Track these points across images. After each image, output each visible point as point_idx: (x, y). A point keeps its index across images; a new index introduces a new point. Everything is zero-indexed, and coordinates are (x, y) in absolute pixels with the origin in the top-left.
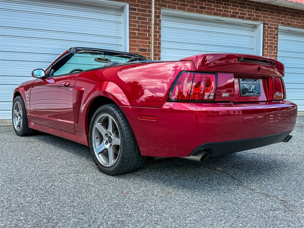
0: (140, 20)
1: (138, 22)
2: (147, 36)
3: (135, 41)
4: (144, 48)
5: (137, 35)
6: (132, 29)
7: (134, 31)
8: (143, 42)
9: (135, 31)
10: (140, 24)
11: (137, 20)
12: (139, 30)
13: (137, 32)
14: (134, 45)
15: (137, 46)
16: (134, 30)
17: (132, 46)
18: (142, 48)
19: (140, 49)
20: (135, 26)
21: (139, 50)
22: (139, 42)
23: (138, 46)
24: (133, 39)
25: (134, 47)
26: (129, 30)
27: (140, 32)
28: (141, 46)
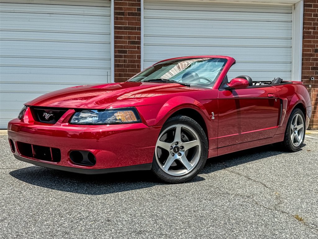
0: (317, 17)
1: (313, 20)
3: (310, 42)
5: (312, 35)
6: (307, 28)
7: (309, 30)
9: (310, 30)
10: (316, 22)
11: (312, 17)
12: (314, 28)
13: (312, 31)
14: (308, 46)
15: (311, 46)
16: (309, 28)
17: (306, 47)
19: (315, 49)
20: (310, 24)
21: (314, 51)
22: (314, 42)
23: (313, 47)
24: (307, 39)
25: (308, 48)
26: (303, 30)
27: (316, 31)
28: (316, 47)
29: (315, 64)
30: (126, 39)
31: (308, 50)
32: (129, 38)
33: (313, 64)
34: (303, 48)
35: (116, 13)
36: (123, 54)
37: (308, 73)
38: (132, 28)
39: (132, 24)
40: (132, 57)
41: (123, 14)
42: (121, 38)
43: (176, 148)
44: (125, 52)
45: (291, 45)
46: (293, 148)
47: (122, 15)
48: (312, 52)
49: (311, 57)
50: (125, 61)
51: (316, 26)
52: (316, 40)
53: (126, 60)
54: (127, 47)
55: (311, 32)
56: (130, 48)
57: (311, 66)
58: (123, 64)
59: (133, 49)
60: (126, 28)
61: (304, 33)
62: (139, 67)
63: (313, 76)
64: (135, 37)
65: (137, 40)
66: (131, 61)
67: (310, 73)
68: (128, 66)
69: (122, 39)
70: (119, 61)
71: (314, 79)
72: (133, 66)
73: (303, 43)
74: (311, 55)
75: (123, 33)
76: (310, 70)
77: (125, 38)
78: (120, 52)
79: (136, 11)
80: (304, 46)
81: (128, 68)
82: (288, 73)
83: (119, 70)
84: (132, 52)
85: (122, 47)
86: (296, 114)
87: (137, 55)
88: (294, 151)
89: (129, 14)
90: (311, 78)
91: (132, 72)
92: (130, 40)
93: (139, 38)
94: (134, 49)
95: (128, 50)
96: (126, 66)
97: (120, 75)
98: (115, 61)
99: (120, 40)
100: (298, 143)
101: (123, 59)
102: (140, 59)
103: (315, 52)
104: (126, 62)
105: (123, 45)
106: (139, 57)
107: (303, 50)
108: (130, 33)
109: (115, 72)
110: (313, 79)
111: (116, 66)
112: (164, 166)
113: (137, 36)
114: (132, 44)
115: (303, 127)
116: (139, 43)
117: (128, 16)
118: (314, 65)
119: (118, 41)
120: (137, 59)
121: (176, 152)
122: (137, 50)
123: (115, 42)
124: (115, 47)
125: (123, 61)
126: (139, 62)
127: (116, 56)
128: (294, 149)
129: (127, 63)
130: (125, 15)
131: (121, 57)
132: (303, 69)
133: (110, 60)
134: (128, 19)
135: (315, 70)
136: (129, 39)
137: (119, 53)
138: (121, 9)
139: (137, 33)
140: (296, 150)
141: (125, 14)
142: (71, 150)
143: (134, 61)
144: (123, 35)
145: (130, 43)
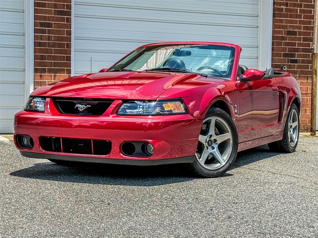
2: (298, 13)
3: (281, 21)
4: (293, 30)
5: (284, 12)
6: (278, 4)
7: (280, 6)
8: (292, 22)
9: (282, 7)
12: (287, 5)
13: (284, 7)
14: (280, 27)
15: (284, 27)
16: (280, 4)
17: (277, 29)
18: (291, 30)
19: (288, 31)
21: (287, 33)
22: (287, 21)
23: (285, 28)
24: (278, 17)
25: (280, 29)
26: (274, 6)
27: (289, 8)
28: (289, 28)
29: (287, 50)
30: (51, 8)
31: (280, 32)
32: (55, 6)
33: (284, 50)
34: (273, 29)
36: (47, 28)
37: (280, 61)
40: (59, 32)
42: (44, 5)
43: (210, 142)
44: (49, 25)
45: (257, 25)
46: (290, 148)
48: (284, 35)
49: (283, 41)
50: (49, 38)
51: (289, 2)
52: (288, 19)
53: (51, 37)
54: (53, 19)
55: (283, 9)
56: (56, 21)
57: (283, 53)
58: (47, 42)
59: (60, 22)
61: (274, 9)
62: (69, 47)
63: (285, 65)
64: (64, 5)
65: (65, 10)
66: (58, 39)
67: (281, 61)
68: (54, 45)
69: (46, 8)
70: (41, 38)
71: (287, 68)
72: (60, 45)
73: (273, 23)
74: (283, 38)
76: (282, 58)
77: (49, 6)
78: (42, 25)
80: (274, 26)
81: (53, 47)
82: (254, 60)
83: (41, 51)
84: (58, 26)
85: (45, 18)
86: (292, 109)
87: (66, 30)
88: (291, 151)
90: (282, 67)
91: (60, 54)
92: (57, 9)
93: (69, 7)
94: (63, 22)
95: (53, 22)
96: (51, 45)
97: (42, 58)
98: (36, 37)
99: (42, 8)
100: (293, 143)
101: (47, 35)
102: (71, 35)
103: (287, 35)
104: (51, 39)
105: (47, 15)
106: (69, 33)
107: (274, 32)
109: (35, 52)
110: (285, 68)
111: (36, 44)
112: (201, 160)
113: (65, 4)
114: (60, 15)
115: (297, 125)
116: (69, 13)
118: (286, 52)
119: (39, 10)
120: (66, 36)
121: (210, 146)
122: (65, 23)
123: (36, 11)
124: (36, 18)
125: (47, 38)
126: (69, 39)
127: (36, 31)
128: (291, 150)
129: (52, 41)
131: (44, 32)
132: (273, 55)
133: (24, 35)
135: (288, 57)
136: (55, 8)
137: (40, 27)
139: (66, 0)
140: (293, 151)
142: (124, 141)
143: (62, 39)
144: (47, 2)
145: (56, 13)
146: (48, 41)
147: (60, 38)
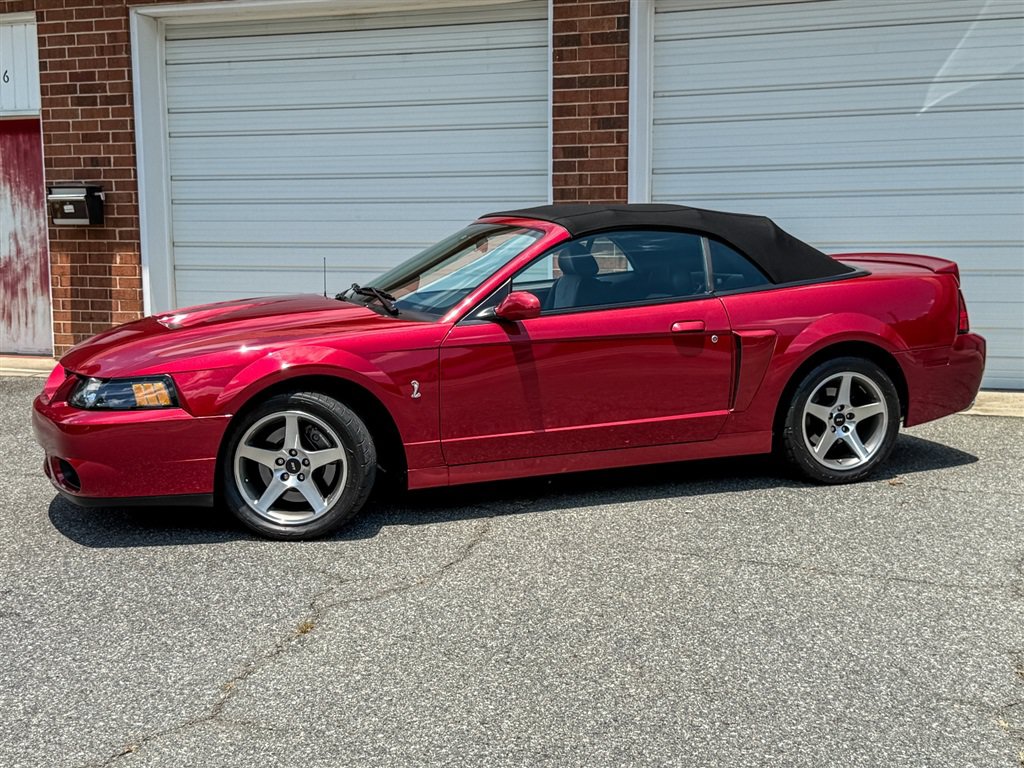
30: (584, 115)
32: (594, 110)
35: (557, 41)
36: (576, 159)
38: (603, 82)
39: (603, 67)
40: (601, 165)
41: (576, 40)
42: (570, 111)
44: (582, 152)
47: (573, 46)
50: (581, 180)
53: (585, 177)
54: (589, 138)
56: (596, 141)
58: (577, 187)
59: (604, 143)
60: (584, 82)
62: (622, 195)
64: (611, 105)
65: (615, 116)
66: (600, 179)
68: (591, 194)
69: (575, 115)
70: (566, 181)
72: (604, 193)
75: (576, 96)
77: (582, 111)
78: (568, 152)
79: (613, 28)
81: (590, 199)
84: (600, 152)
85: (573, 138)
87: (615, 159)
89: (596, 39)
92: (597, 115)
93: (624, 109)
94: (609, 142)
95: (589, 145)
96: (584, 193)
98: (556, 180)
99: (568, 118)
101: (577, 173)
102: (627, 170)
104: (584, 182)
105: (577, 132)
106: (624, 166)
108: (596, 96)
111: (557, 194)
113: (615, 102)
114: (604, 128)
116: (624, 123)
117: (592, 44)
119: (563, 122)
120: (615, 172)
122: (615, 144)
123: (556, 125)
124: (556, 139)
125: (577, 179)
126: (624, 179)
127: (556, 167)
129: (586, 184)
130: (583, 42)
131: (570, 167)
134: (590, 54)
136: (593, 114)
137: (565, 157)
138: (571, 26)
139: (615, 95)
141: (582, 39)
143: (608, 179)
144: (577, 104)
145: (596, 125)
146: (580, 184)
147: (604, 178)
